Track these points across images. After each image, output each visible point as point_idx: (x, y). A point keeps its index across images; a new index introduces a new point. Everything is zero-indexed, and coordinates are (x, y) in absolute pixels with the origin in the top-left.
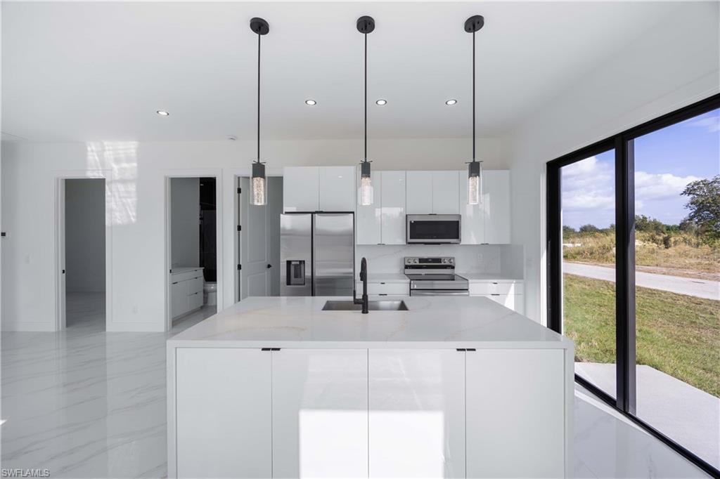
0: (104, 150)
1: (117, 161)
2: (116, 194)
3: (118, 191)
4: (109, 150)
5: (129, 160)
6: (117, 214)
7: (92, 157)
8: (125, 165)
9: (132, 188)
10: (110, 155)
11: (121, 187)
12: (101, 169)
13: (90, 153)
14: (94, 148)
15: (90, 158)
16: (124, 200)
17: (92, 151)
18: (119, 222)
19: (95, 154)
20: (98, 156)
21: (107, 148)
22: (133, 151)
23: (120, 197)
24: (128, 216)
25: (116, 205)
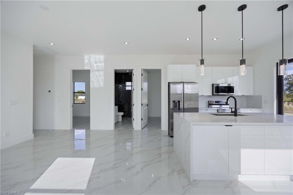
0: (91, 58)
1: (96, 63)
2: (95, 76)
3: (96, 74)
4: (93, 58)
5: (100, 62)
6: (95, 83)
7: (86, 61)
8: (99, 64)
9: (102, 73)
10: (93, 60)
11: (97, 73)
12: (89, 66)
13: (85, 60)
14: (86, 57)
15: (85, 61)
16: (98, 78)
17: (86, 59)
18: (96, 86)
19: (87, 60)
20: (88, 61)
21: (92, 58)
22: (102, 59)
23: (97, 77)
24: (100, 84)
25: (95, 80)
